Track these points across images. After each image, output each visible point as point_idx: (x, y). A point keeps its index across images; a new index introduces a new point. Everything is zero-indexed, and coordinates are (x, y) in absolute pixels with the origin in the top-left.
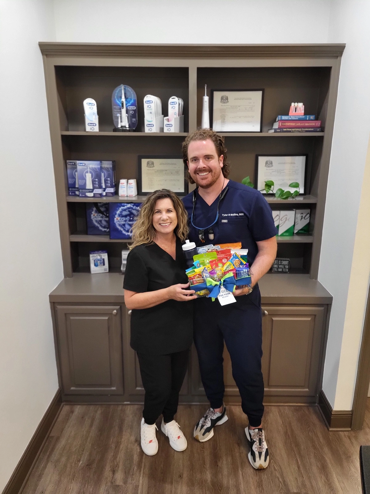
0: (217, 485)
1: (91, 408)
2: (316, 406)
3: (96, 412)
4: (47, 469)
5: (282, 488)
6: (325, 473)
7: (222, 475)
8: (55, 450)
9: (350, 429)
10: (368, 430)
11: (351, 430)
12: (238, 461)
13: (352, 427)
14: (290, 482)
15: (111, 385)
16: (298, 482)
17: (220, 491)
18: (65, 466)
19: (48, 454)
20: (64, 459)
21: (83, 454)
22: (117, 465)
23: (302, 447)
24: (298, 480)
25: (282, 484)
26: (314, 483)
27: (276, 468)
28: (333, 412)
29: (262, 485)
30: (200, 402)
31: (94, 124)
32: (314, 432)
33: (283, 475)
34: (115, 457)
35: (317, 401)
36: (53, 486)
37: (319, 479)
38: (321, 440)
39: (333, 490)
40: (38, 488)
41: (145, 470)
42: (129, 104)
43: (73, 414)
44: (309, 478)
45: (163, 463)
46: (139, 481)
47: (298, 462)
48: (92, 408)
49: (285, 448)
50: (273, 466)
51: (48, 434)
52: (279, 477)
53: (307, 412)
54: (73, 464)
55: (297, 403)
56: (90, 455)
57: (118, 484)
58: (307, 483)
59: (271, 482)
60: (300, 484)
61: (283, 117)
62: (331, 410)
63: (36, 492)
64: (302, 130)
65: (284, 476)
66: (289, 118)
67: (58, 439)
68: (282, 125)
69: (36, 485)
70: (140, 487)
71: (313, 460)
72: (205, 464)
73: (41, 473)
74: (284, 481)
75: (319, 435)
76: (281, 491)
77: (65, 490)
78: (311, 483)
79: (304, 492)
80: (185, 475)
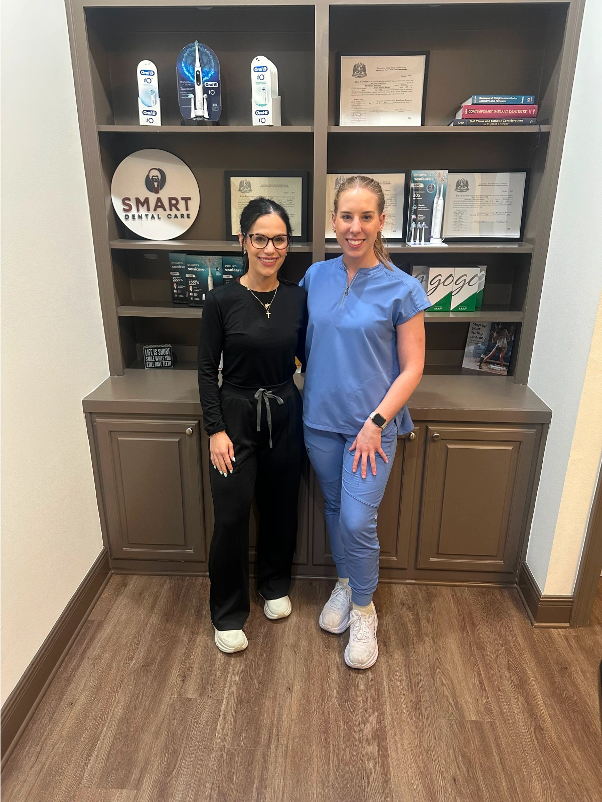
0: (348, 705)
1: (154, 581)
2: (514, 588)
3: (162, 586)
4: (80, 669)
5: (452, 713)
6: (524, 692)
7: (356, 690)
8: (95, 642)
9: (568, 625)
10: (597, 628)
11: (570, 626)
12: (383, 669)
13: (572, 622)
14: (466, 705)
15: (185, 546)
16: (480, 705)
17: (352, 714)
18: (109, 666)
19: (84, 646)
20: (107, 656)
21: (137, 648)
22: (190, 669)
23: (489, 650)
24: (480, 702)
25: (452, 706)
26: (505, 708)
27: (445, 682)
28: (542, 598)
29: (419, 708)
30: (325, 576)
31: (152, 111)
32: (509, 628)
33: (455, 692)
34: (187, 655)
35: (517, 580)
36: (89, 695)
37: (514, 701)
38: (520, 640)
39: (535, 719)
40: (65, 696)
41: (233, 677)
42: (206, 78)
43: (127, 589)
44: (498, 700)
45: (262, 668)
46: (223, 694)
47: (481, 674)
48: (156, 580)
49: (461, 651)
50: (440, 678)
51: (85, 616)
52: (449, 696)
53: (499, 597)
54: (122, 662)
55: (483, 582)
56: (149, 650)
57: (189, 696)
58: (495, 708)
59: (436, 703)
60: (482, 708)
61: (480, 98)
62: (539, 594)
63: (62, 703)
64: (502, 122)
65: (457, 694)
66: (490, 100)
67: (100, 625)
68: (468, 113)
69: (62, 694)
70: (224, 702)
71: (505, 672)
72: (329, 672)
73: (71, 674)
74: (456, 703)
75: (516, 633)
76: (450, 718)
77: (107, 701)
78: (500, 707)
79: (489, 720)
80: (296, 688)
